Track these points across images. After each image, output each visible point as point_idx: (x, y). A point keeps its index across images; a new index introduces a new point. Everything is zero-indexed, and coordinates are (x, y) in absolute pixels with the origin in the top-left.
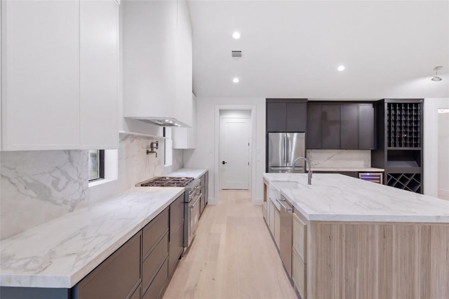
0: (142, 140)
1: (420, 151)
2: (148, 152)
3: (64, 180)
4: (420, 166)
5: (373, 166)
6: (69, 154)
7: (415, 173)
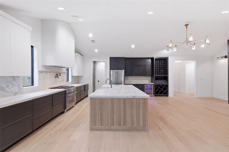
0: (52, 73)
1: (167, 76)
2: (55, 77)
3: (11, 86)
4: (167, 82)
5: (152, 82)
6: (14, 77)
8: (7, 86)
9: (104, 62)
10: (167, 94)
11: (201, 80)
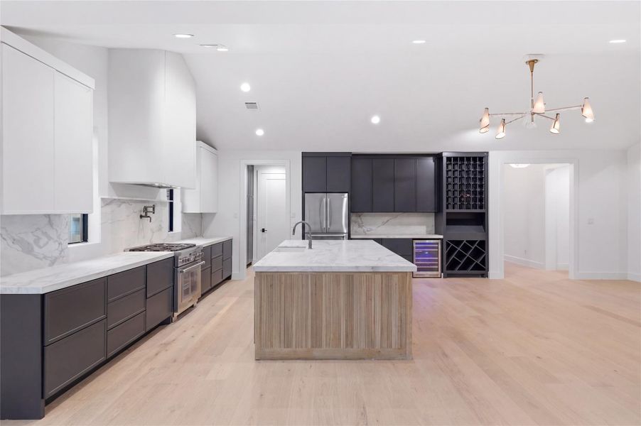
0: (134, 205)
1: (484, 213)
2: (141, 216)
3: (44, 240)
4: (485, 229)
5: (436, 233)
6: (49, 218)
7: (479, 239)
8: (37, 240)
9: (284, 166)
10: (484, 269)
11: (589, 223)
